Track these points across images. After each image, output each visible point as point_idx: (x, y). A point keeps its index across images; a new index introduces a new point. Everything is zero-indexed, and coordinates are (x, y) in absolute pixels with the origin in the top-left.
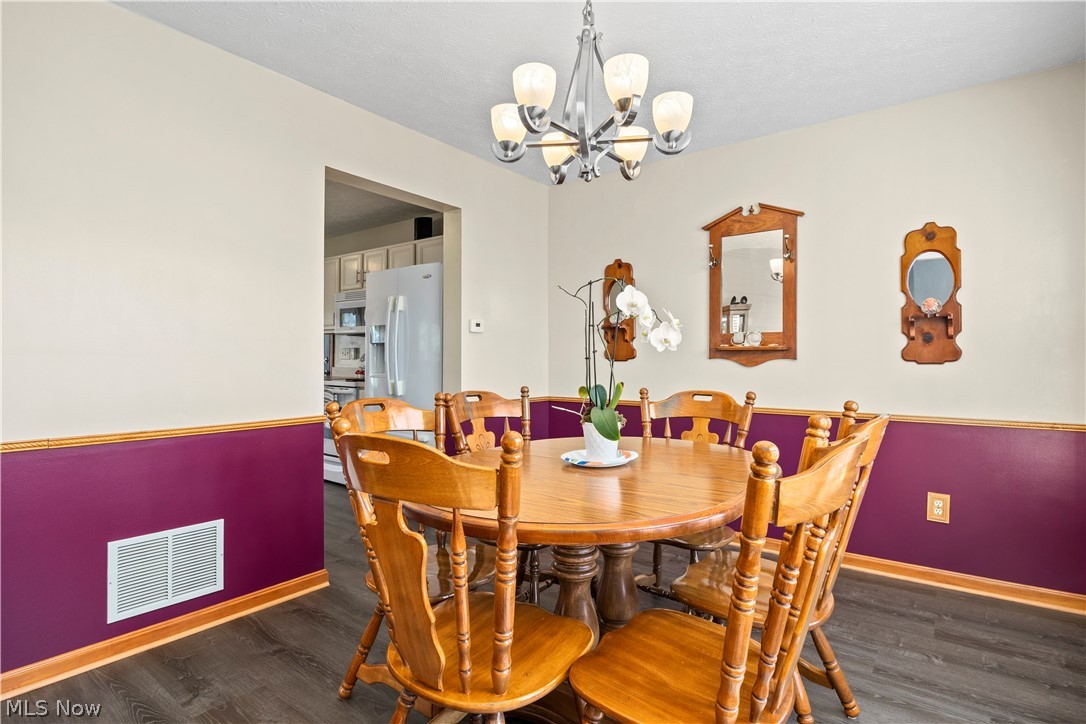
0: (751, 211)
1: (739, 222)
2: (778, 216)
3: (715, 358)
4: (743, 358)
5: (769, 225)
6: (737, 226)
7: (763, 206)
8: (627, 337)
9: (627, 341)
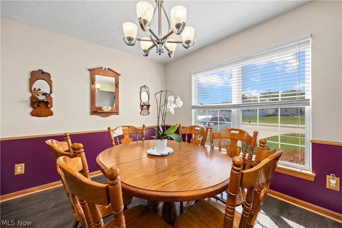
0: (105, 69)
1: (102, 71)
2: (114, 74)
3: (93, 115)
4: (104, 115)
5: (111, 75)
6: (101, 72)
7: (109, 69)
8: (49, 106)
9: (49, 108)
